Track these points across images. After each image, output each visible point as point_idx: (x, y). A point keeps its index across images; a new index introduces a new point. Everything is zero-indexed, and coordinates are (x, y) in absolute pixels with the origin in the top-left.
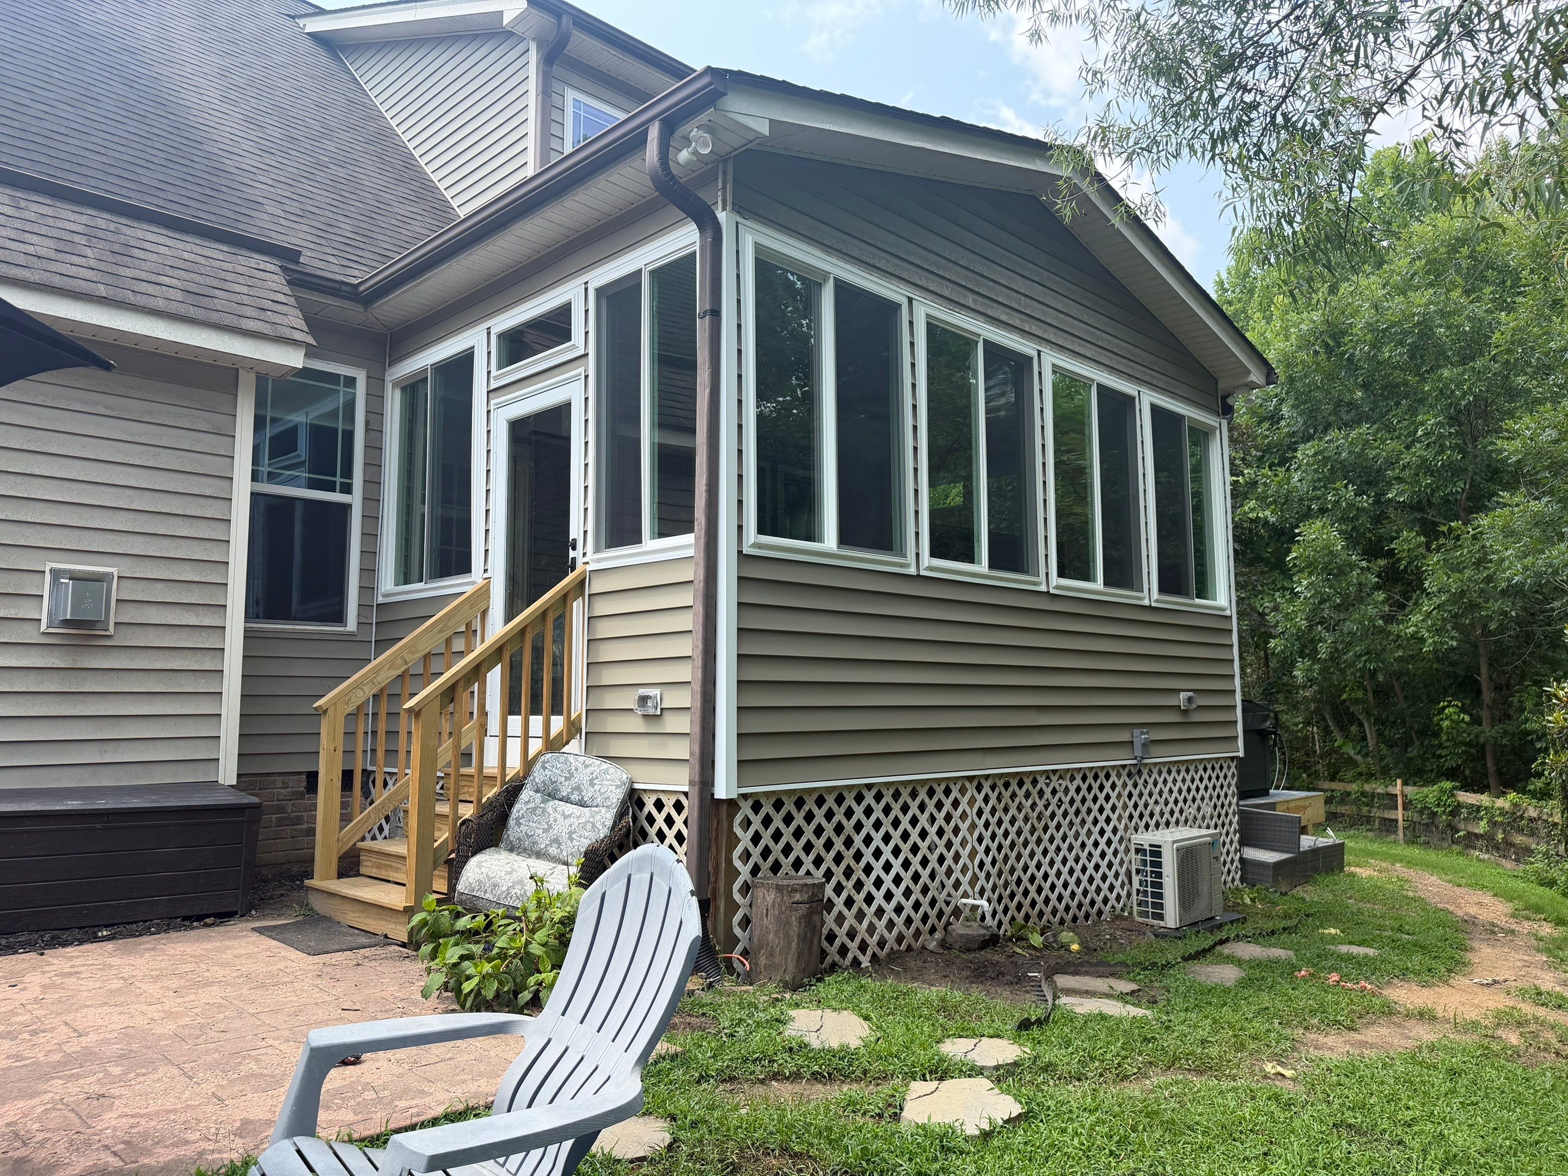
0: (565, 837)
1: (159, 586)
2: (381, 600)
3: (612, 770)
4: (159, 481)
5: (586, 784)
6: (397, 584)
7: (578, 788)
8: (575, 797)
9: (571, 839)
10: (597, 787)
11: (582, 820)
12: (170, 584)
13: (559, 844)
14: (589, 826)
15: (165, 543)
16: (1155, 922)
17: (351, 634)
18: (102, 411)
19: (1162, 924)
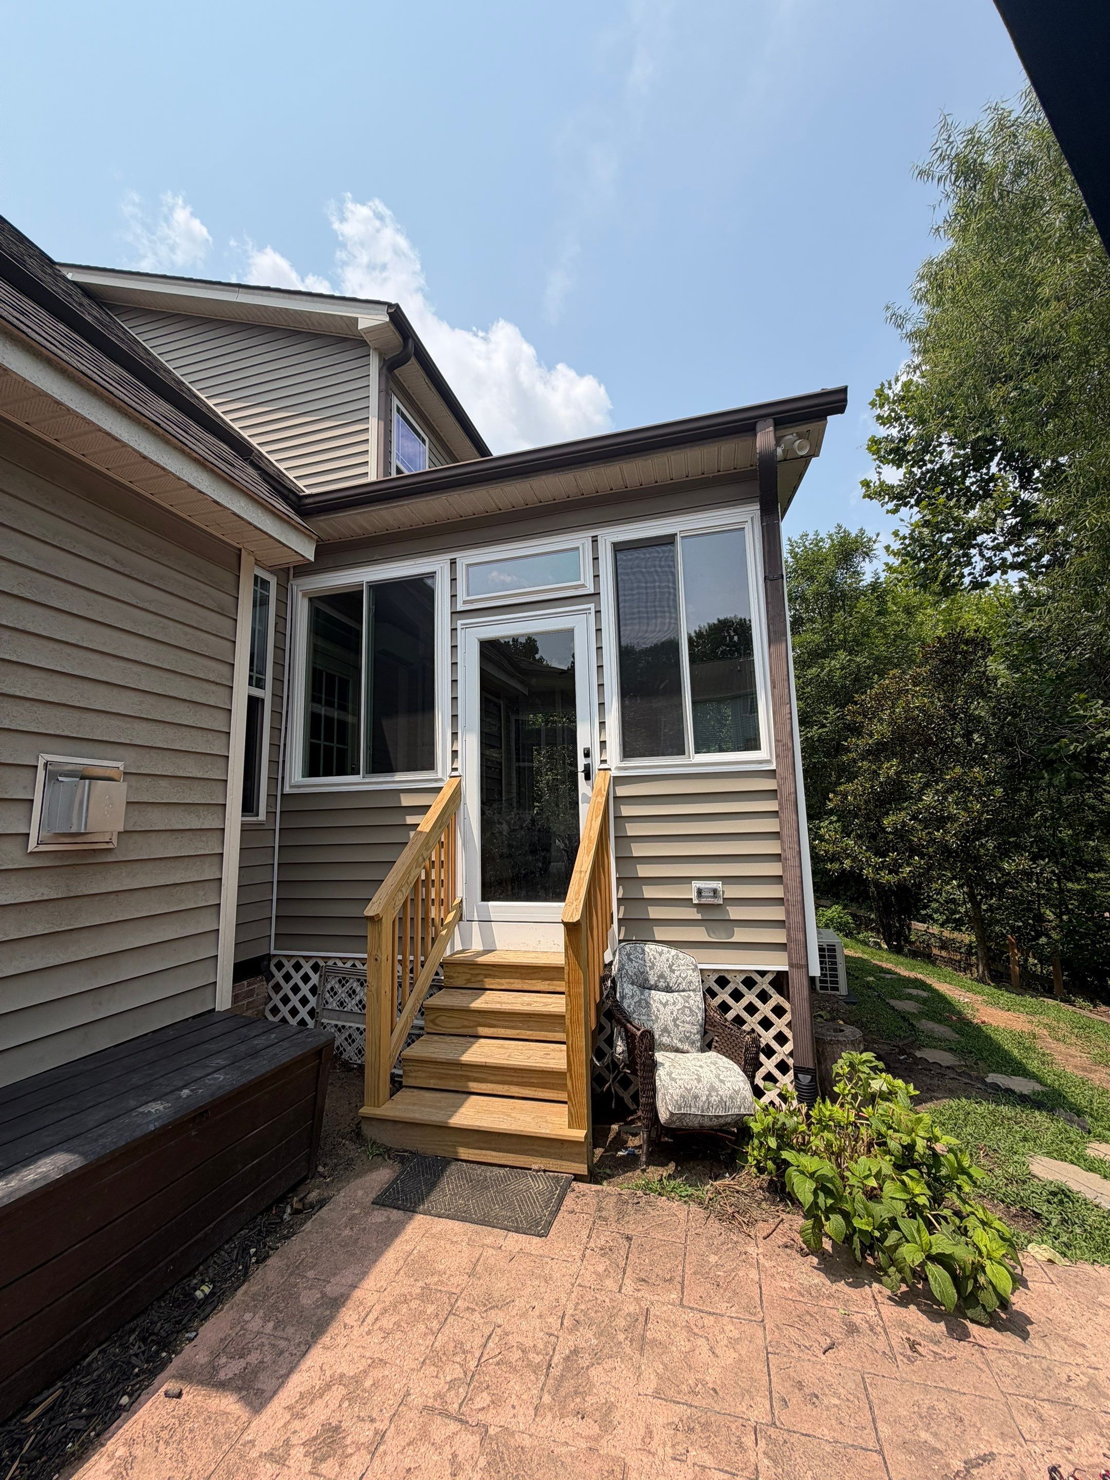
0: (671, 1025)
1: (164, 783)
2: (287, 790)
3: (681, 955)
4: (169, 659)
5: (667, 972)
6: (303, 776)
7: (661, 976)
8: (662, 984)
9: (677, 1026)
10: (677, 973)
11: (679, 1006)
12: (174, 781)
13: (669, 1033)
14: (687, 1012)
15: (170, 732)
16: (833, 992)
17: (261, 824)
18: (111, 564)
19: (838, 993)
